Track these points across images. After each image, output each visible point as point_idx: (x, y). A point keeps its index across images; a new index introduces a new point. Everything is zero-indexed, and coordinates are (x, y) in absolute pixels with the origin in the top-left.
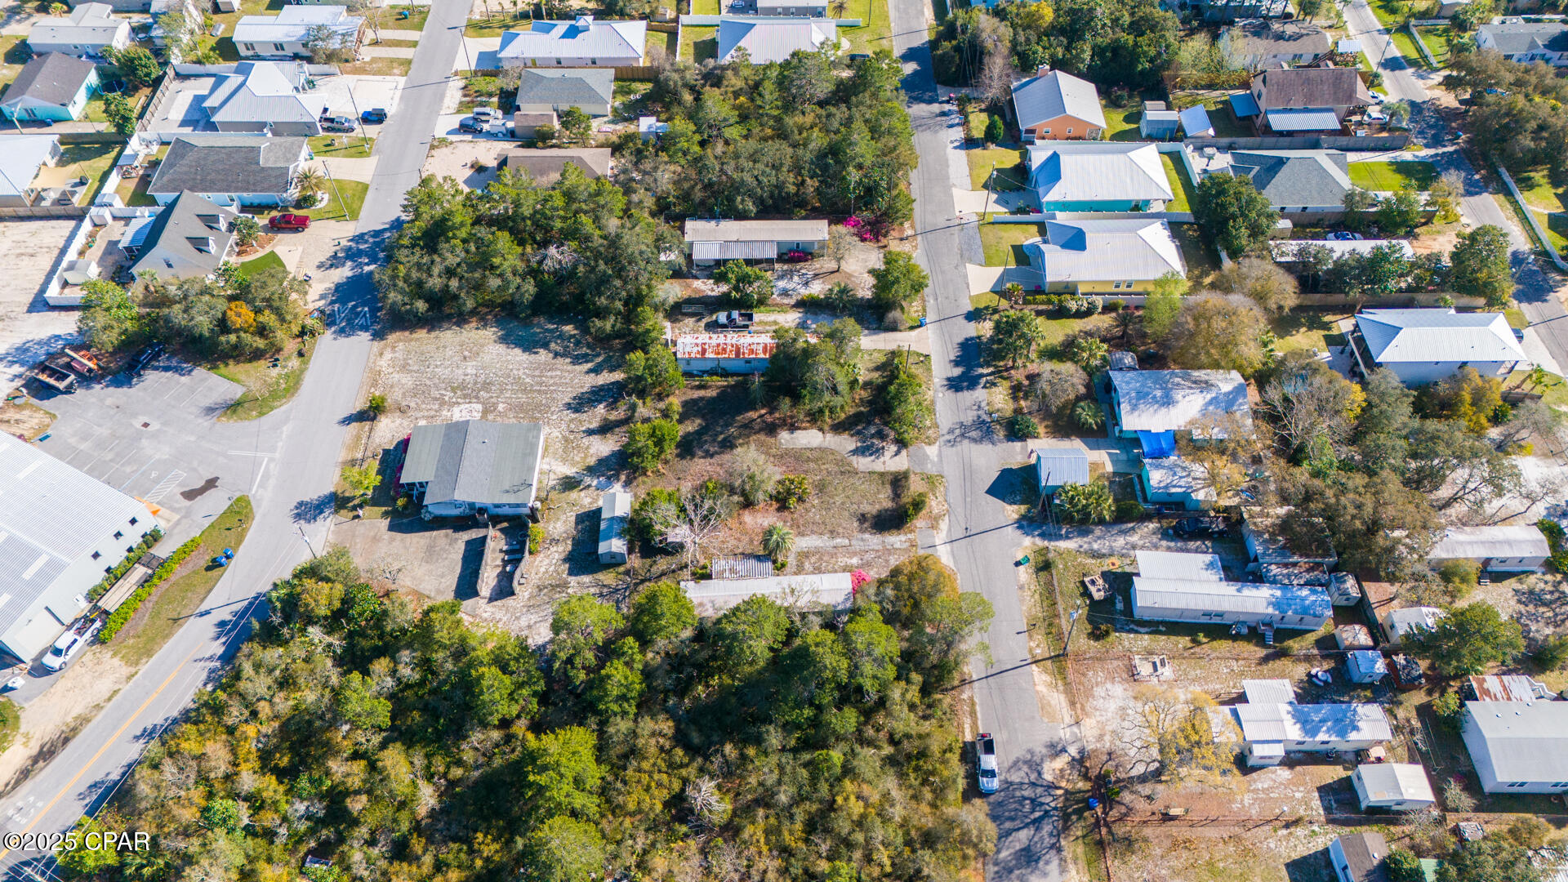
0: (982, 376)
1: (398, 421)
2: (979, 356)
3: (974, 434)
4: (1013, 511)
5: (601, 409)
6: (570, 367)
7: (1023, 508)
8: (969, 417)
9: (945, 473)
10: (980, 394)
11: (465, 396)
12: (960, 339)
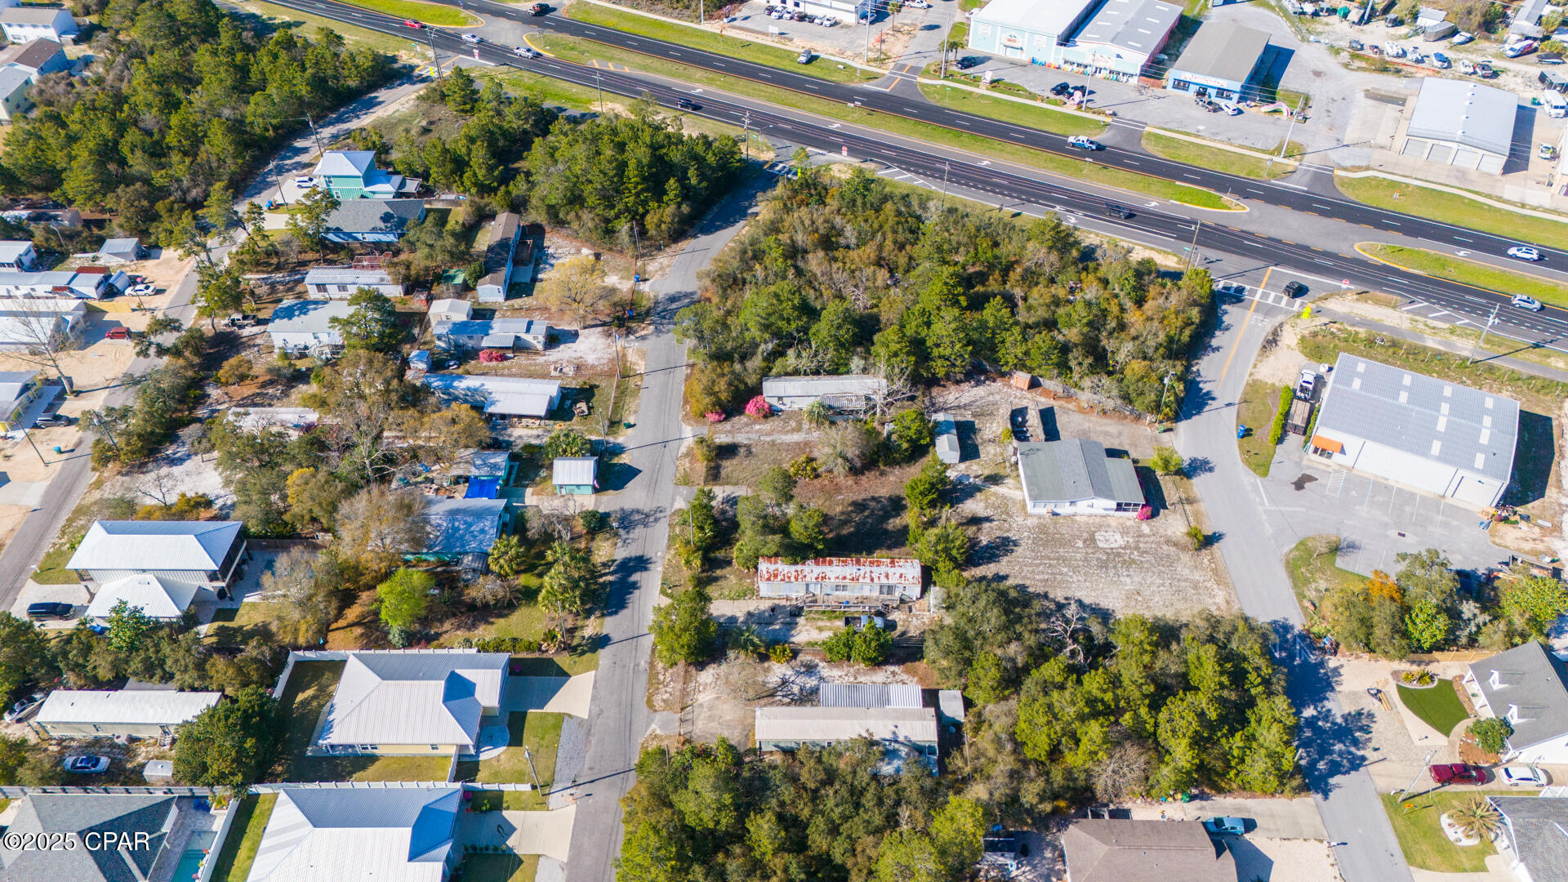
0: (611, 573)
1: (1169, 533)
2: (609, 595)
3: (637, 517)
4: (624, 459)
5: (984, 540)
6: (1028, 583)
7: (616, 461)
8: (638, 531)
9: (672, 486)
10: (621, 554)
11: (1119, 555)
12: (624, 613)
